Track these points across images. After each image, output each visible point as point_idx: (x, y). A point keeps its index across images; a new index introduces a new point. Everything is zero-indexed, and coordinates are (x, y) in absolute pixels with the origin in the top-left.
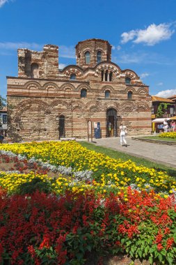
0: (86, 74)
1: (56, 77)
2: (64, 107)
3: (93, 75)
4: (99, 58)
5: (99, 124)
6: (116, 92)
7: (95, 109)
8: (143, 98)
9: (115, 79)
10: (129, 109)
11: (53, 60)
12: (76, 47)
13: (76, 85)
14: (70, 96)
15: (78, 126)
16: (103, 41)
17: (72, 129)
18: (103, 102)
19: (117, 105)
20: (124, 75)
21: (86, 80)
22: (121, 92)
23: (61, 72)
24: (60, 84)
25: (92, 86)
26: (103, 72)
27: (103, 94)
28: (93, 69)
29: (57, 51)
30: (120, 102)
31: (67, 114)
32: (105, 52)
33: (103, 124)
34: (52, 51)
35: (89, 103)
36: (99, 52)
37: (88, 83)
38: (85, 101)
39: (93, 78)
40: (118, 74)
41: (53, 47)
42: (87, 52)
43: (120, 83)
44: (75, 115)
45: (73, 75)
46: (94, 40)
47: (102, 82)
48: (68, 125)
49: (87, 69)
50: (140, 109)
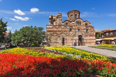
0: (71, 23)
1: (61, 24)
2: (64, 35)
3: (74, 23)
4: (76, 17)
5: (76, 41)
6: (82, 29)
7: (75, 36)
8: (92, 31)
9: (82, 24)
10: (87, 36)
11: (60, 19)
12: (68, 14)
13: (68, 27)
14: (66, 31)
15: (68, 42)
16: (77, 11)
17: (67, 43)
18: (77, 33)
19: (82, 34)
20: (85, 23)
21: (71, 25)
22: (84, 29)
23: (63, 23)
24: (63, 27)
25: (74, 27)
26: (77, 22)
27: (77, 30)
28: (74, 21)
29: (61, 15)
30: (83, 33)
31: (65, 37)
32: (78, 15)
33: (77, 41)
34: (60, 15)
35: (72, 34)
36: (76, 15)
37: (72, 26)
38: (71, 33)
39: (74, 25)
40: (83, 23)
41: (60, 14)
42: (72, 15)
43: (83, 26)
44: (67, 38)
45: (67, 24)
46: (74, 10)
47: (77, 26)
48: (65, 41)
49: (72, 21)
50: (91, 36)
